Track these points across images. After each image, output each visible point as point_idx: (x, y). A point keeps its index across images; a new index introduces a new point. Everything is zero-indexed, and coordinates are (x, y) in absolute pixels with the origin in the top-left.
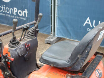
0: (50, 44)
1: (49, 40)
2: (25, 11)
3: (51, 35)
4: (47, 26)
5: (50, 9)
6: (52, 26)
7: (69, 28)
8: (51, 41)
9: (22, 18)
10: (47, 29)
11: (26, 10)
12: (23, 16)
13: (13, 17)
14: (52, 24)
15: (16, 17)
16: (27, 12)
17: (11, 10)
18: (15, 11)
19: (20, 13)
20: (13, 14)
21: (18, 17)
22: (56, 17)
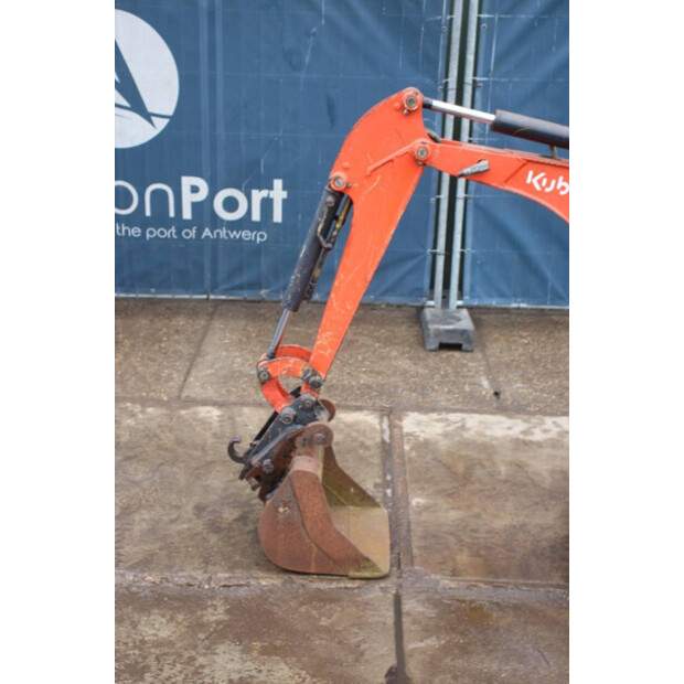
0: (457, 347)
1: (451, 327)
2: (271, 188)
3: (431, 303)
4: (412, 256)
6: (434, 256)
8: (463, 332)
9: (235, 235)
10: (411, 272)
11: (278, 183)
12: (245, 222)
13: (167, 234)
14: (435, 247)
15: (193, 233)
16: (284, 195)
17: (154, 193)
18: (188, 199)
19: (231, 204)
20: (172, 214)
21: (207, 232)
22: (460, 205)
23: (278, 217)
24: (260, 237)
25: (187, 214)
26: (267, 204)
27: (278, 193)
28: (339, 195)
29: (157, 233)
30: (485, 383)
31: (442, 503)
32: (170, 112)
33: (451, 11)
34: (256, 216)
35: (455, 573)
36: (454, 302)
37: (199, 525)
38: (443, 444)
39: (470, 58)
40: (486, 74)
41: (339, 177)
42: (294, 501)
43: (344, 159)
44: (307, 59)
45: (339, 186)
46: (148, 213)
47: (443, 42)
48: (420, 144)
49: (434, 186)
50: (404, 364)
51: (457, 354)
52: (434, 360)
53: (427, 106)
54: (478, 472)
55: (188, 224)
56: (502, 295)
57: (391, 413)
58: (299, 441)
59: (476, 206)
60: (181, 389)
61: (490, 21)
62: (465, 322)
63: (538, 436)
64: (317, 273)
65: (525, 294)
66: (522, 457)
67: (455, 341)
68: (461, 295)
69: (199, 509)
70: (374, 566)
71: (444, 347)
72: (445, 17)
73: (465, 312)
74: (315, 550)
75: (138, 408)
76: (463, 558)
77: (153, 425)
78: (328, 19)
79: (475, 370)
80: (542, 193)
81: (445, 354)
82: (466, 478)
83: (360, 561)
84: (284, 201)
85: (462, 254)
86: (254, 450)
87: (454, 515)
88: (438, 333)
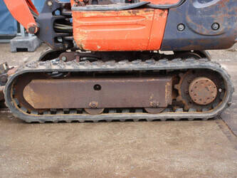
0: (25, 50)
3: (19, 34)
71: (19, 50)
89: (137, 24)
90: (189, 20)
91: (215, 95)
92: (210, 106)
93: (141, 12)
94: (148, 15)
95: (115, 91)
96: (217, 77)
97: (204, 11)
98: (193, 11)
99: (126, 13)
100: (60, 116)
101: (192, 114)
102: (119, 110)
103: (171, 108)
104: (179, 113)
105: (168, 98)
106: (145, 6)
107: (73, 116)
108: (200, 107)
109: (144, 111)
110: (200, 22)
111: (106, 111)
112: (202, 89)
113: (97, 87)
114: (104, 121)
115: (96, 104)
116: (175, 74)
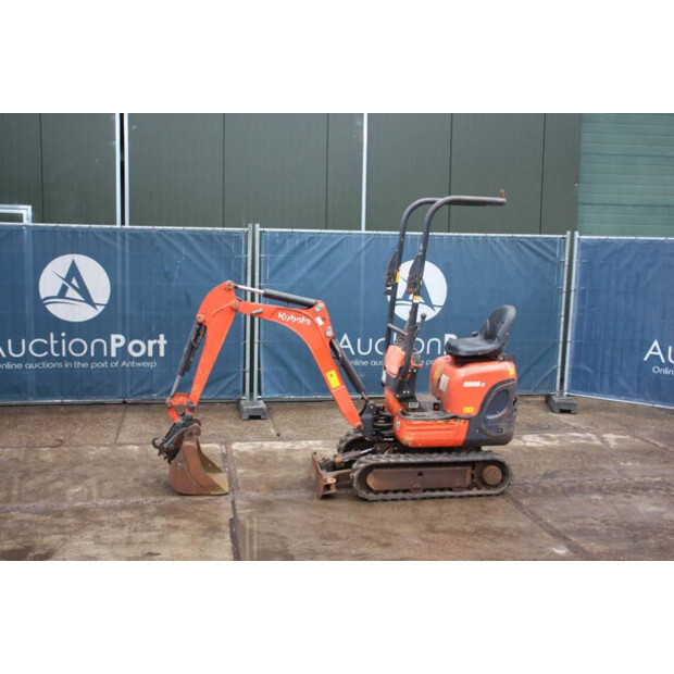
0: (258, 418)
1: (255, 407)
2: (158, 338)
3: (244, 398)
4: (232, 373)
5: (243, 326)
6: (244, 373)
7: (296, 369)
8: (261, 409)
9: (139, 364)
10: (231, 382)
11: (162, 336)
12: (145, 358)
13: (102, 365)
14: (244, 367)
15: (116, 364)
16: (165, 342)
17: (96, 344)
18: (114, 346)
19: (137, 348)
20: (105, 354)
21: (124, 363)
22: (256, 346)
23: (162, 354)
24: (152, 365)
25: (114, 354)
26: (156, 347)
27: (162, 341)
28: (201, 324)
29: (97, 365)
30: (273, 431)
31: (252, 471)
32: (105, 302)
33: (246, 253)
34: (150, 354)
35: (258, 491)
36: (256, 396)
37: (137, 485)
38: (252, 452)
39: (257, 275)
40: (265, 282)
41: (201, 317)
42: (185, 460)
43: (202, 310)
44: (176, 275)
45: (201, 320)
46: (92, 354)
47: (243, 267)
48: (234, 302)
49: (243, 337)
50: (232, 426)
51: (259, 421)
52: (246, 424)
53: (236, 288)
54: (269, 461)
55: (114, 359)
56: (280, 392)
57: (226, 443)
58: (186, 434)
59: (264, 346)
60: (116, 440)
61: (265, 258)
62: (262, 405)
63: (298, 447)
64: (191, 359)
65: (293, 391)
66: (290, 454)
67: (257, 414)
68: (260, 392)
69: (136, 480)
70: (222, 489)
71: (252, 418)
72: (243, 256)
73: (262, 401)
74: (195, 483)
75: (94, 448)
76: (262, 487)
77: (104, 454)
78: (186, 257)
79: (267, 426)
80: (285, 322)
81: (252, 421)
82: (263, 462)
83: (216, 487)
84: (165, 346)
85: (259, 372)
86: (164, 441)
87: (257, 474)
88: (248, 410)
89: (448, 429)
90: (483, 426)
91: (500, 478)
92: (496, 486)
93: (452, 421)
94: (457, 423)
95: (431, 476)
96: (501, 465)
97: (493, 421)
98: (486, 421)
99: (441, 422)
100: (391, 496)
101: (483, 492)
102: (433, 490)
103: (469, 488)
104: (474, 492)
105: (468, 481)
106: (455, 418)
107: (400, 495)
108: (489, 487)
109: (451, 490)
110: (490, 428)
111: (424, 491)
112: (492, 474)
113: (420, 474)
114: (425, 498)
115: (418, 486)
116: (472, 464)
